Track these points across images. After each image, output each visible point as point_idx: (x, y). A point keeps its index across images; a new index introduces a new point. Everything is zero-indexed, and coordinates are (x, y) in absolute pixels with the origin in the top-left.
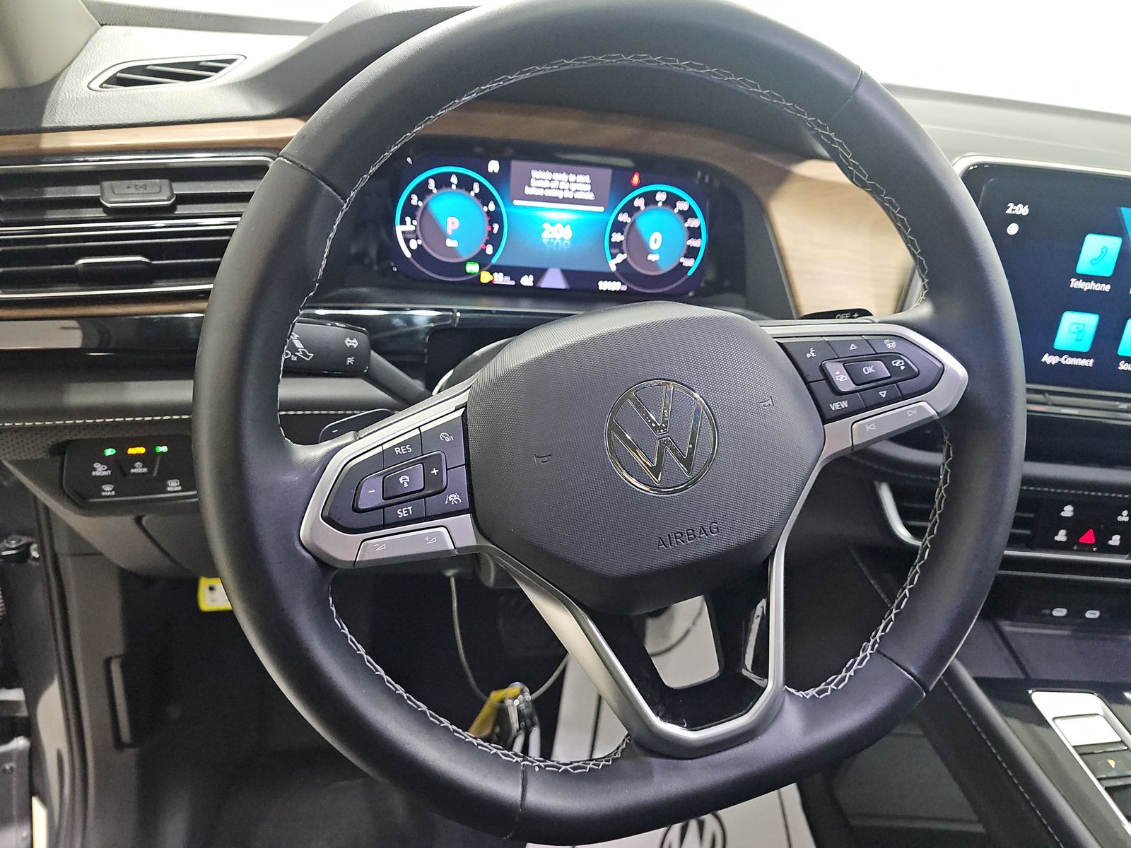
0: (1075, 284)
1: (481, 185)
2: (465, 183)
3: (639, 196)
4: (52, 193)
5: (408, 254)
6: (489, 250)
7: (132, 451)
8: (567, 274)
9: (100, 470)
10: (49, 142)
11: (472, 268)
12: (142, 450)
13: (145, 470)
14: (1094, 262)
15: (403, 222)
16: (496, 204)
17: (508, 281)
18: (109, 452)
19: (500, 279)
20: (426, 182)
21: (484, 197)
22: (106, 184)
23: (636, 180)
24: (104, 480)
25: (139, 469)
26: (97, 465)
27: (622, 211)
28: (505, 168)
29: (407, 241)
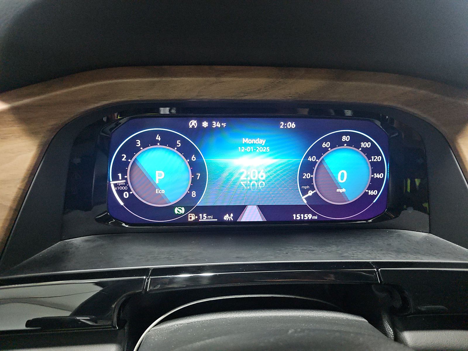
5: (122, 203)
6: (194, 194)
8: (262, 208)
11: (179, 211)
15: (115, 178)
17: (211, 219)
19: (204, 218)
29: (120, 193)
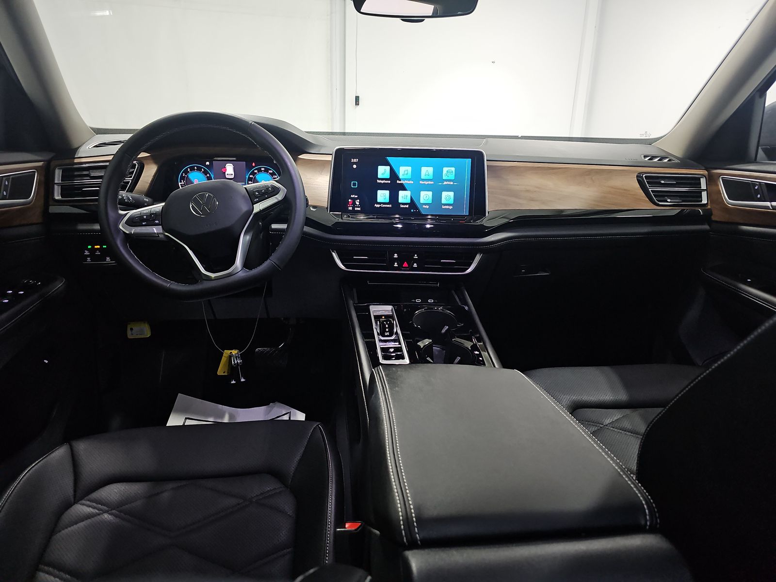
0: (378, 181)
1: (204, 169)
2: (199, 169)
3: (255, 169)
4: (76, 173)
7: (96, 247)
9: (87, 253)
10: (76, 161)
12: (99, 247)
13: (99, 253)
14: (383, 174)
15: (181, 181)
16: (210, 174)
18: (89, 247)
20: (187, 169)
21: (205, 173)
22: (91, 171)
23: (254, 164)
24: (88, 256)
25: (98, 253)
26: (86, 251)
27: (250, 174)
28: (211, 164)
